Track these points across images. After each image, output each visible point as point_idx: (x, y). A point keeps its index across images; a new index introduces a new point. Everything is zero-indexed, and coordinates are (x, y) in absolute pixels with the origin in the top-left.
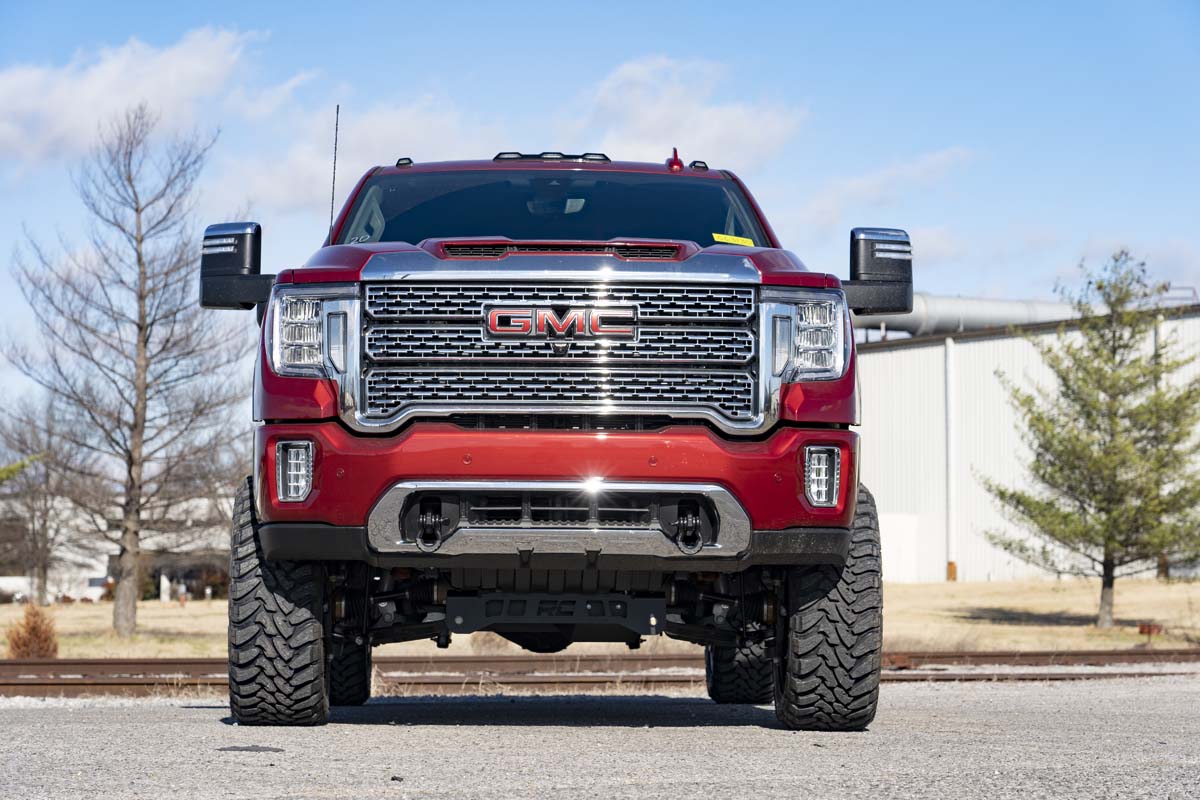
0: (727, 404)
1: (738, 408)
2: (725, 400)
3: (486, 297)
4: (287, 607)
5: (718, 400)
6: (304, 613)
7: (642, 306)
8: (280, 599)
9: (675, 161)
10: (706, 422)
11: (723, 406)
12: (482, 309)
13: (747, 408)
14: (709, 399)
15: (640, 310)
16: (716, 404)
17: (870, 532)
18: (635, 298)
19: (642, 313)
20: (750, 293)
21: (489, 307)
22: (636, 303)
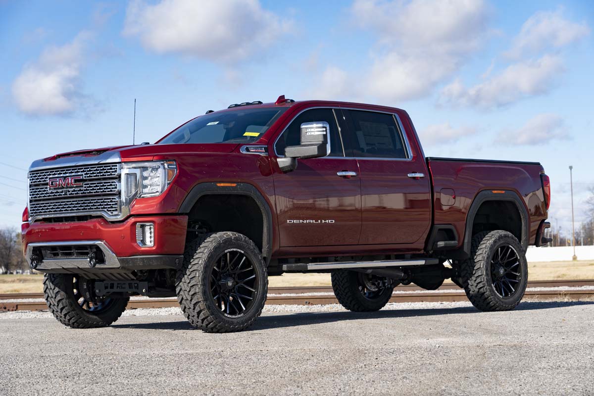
0: (109, 209)
1: (113, 211)
2: (109, 208)
3: (50, 175)
4: (53, 287)
5: (106, 208)
6: (57, 289)
7: (85, 174)
8: (51, 284)
9: (282, 99)
10: (101, 217)
11: (107, 210)
12: (48, 179)
13: (116, 210)
14: (104, 208)
15: (84, 176)
16: (105, 210)
17: (201, 254)
18: (83, 171)
19: (85, 177)
20: (116, 166)
21: (50, 178)
22: (83, 173)
